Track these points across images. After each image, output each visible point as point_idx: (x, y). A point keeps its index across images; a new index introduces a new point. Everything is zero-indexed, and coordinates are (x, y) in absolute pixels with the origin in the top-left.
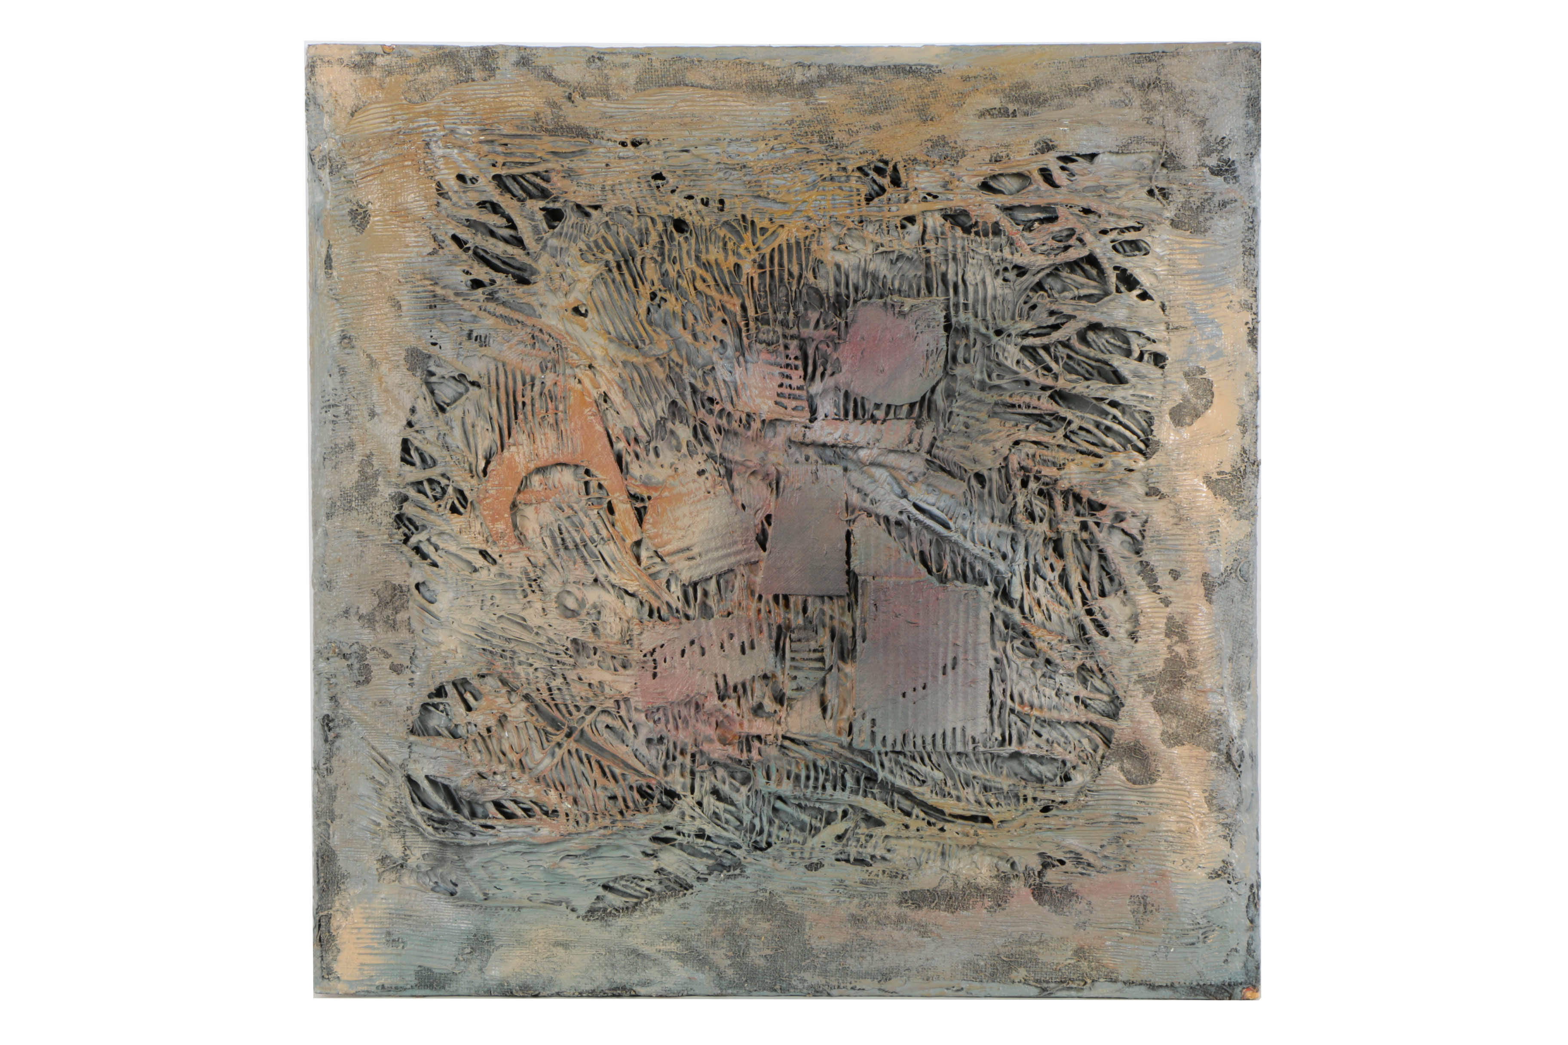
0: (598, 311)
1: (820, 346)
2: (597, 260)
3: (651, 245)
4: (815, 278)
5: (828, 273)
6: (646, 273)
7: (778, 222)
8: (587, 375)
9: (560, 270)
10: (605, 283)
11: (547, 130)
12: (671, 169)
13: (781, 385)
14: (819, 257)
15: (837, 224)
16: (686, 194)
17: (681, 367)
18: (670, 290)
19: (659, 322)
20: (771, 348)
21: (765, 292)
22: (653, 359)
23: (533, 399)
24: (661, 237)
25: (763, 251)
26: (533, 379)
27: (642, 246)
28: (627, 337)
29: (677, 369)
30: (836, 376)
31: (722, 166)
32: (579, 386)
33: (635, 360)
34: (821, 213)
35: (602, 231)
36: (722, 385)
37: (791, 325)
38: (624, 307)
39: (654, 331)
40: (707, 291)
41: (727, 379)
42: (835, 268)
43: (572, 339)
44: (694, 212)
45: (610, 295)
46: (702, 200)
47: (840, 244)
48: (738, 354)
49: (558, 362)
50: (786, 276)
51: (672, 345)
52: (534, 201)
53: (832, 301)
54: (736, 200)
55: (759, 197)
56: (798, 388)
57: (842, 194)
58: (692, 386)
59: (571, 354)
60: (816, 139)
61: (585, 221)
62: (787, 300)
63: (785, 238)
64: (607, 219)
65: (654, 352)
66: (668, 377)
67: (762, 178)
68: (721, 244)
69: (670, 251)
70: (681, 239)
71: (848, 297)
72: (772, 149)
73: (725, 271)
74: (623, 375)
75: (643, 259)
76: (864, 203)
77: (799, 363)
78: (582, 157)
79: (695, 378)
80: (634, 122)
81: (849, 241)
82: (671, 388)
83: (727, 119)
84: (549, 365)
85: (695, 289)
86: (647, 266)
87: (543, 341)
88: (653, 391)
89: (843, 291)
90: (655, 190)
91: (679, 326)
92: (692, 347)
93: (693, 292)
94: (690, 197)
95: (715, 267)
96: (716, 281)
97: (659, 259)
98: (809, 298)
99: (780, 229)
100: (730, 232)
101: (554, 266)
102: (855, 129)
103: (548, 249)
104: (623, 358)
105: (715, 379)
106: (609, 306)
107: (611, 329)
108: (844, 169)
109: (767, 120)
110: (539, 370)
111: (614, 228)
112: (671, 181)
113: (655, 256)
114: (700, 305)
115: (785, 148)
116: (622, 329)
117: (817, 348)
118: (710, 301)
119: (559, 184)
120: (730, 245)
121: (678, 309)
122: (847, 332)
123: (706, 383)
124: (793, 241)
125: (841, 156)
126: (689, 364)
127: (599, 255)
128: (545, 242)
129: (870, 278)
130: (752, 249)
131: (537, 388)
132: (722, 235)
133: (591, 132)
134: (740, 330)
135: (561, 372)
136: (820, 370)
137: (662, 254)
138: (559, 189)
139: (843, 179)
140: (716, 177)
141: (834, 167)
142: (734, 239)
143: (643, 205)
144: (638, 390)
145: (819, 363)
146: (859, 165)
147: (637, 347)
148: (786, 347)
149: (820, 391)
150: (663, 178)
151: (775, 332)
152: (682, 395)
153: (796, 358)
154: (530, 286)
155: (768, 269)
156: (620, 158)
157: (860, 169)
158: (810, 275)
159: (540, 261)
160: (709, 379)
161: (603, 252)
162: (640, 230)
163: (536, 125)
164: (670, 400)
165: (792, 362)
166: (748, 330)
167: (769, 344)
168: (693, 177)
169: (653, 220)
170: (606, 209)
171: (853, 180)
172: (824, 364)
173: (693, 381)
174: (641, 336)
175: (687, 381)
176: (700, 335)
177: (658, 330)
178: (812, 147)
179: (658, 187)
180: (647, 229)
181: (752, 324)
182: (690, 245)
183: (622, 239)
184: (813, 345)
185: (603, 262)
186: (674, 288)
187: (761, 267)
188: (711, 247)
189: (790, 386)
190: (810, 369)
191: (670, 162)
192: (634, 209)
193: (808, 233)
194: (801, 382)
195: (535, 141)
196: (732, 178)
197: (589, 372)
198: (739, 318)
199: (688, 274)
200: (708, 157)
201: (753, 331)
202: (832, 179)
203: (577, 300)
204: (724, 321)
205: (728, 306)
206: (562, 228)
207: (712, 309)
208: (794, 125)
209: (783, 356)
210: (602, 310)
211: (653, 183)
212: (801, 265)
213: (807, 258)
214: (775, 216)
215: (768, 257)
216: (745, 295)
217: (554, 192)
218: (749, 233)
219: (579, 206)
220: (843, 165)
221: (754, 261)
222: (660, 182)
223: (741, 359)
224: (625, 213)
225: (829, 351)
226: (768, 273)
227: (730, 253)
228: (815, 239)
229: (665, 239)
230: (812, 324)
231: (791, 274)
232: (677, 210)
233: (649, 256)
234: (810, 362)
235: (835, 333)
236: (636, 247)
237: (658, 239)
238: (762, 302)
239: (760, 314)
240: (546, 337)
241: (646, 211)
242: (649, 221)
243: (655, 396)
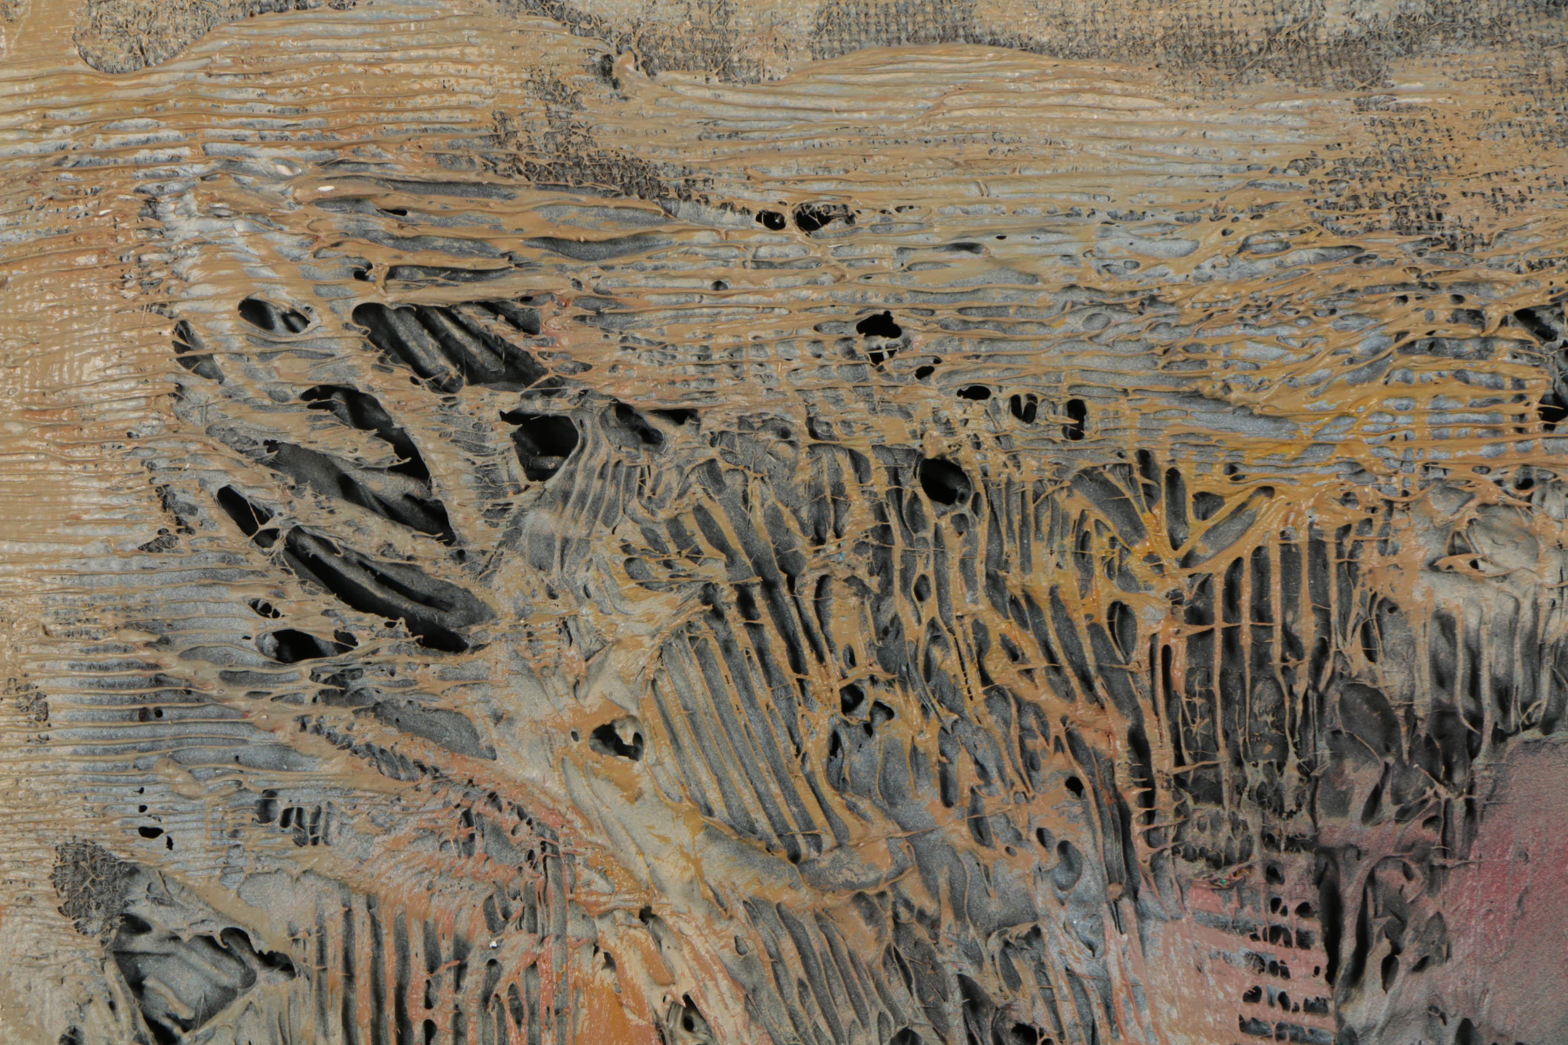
0: (675, 739)
1: (1381, 875)
2: (676, 581)
3: (848, 542)
4: (1371, 656)
5: (1411, 643)
6: (832, 625)
7: (1255, 476)
8: (635, 943)
9: (560, 608)
10: (701, 653)
11: (530, 171)
12: (920, 301)
13: (1253, 996)
14: (1384, 591)
15: (1447, 489)
16: (965, 381)
17: (934, 924)
18: (905, 681)
19: (864, 778)
20: (1224, 875)
21: (1209, 696)
22: (846, 897)
23: (458, 1014)
24: (882, 515)
25: (1203, 569)
26: (461, 951)
27: (819, 540)
28: (763, 823)
29: (921, 932)
30: (1434, 972)
31: (1081, 297)
32: (607, 976)
33: (786, 897)
34: (1396, 453)
35: (698, 489)
36: (1062, 986)
37: (1289, 804)
38: (757, 729)
39: (852, 808)
40: (1023, 687)
41: (1079, 969)
42: (1434, 628)
43: (589, 826)
44: (987, 440)
45: (715, 692)
46: (1015, 400)
47: (1453, 551)
48: (1116, 890)
49: (543, 897)
50: (1276, 649)
51: (905, 855)
52: (484, 391)
53: (1423, 730)
54: (1124, 405)
55: (1196, 396)
56: (1310, 1007)
57: (1468, 393)
58: (968, 988)
59: (586, 874)
60: (1386, 218)
61: (643, 458)
62: (1278, 725)
63: (1276, 527)
64: (713, 452)
65: (847, 875)
66: (892, 955)
67: (1209, 336)
68: (1070, 541)
69: (908, 558)
70: (945, 523)
71: (1476, 720)
72: (1244, 247)
73: (1082, 625)
74: (749, 944)
75: (822, 582)
76: (1535, 424)
77: (1314, 926)
78: (642, 258)
79: (978, 961)
80: (805, 151)
81: (1482, 544)
82: (898, 990)
83: (1101, 149)
84: (516, 906)
85: (985, 679)
86: (833, 605)
87: (497, 831)
88: (842, 998)
89: (1461, 701)
90: (868, 368)
91: (930, 793)
92: (968, 862)
93: (978, 690)
94: (977, 393)
95: (1048, 613)
96: (1051, 656)
97: (873, 583)
98: (1349, 721)
99: (1263, 502)
100: (1100, 505)
101: (542, 596)
102: (1512, 190)
103: (524, 541)
104: (752, 891)
105: (1041, 968)
106: (709, 725)
107: (714, 797)
108: (1476, 316)
109: (1230, 154)
110: (481, 922)
111: (734, 482)
112: (918, 339)
113: (862, 573)
114: (998, 732)
115: (1287, 247)
116: (748, 798)
117: (1371, 879)
118: (1031, 721)
119: (565, 342)
120: (1098, 546)
121: (928, 740)
122: (1471, 834)
123: (1013, 980)
124: (1301, 538)
125: (1468, 274)
126: (959, 915)
127: (684, 565)
128: (516, 522)
129: (1548, 662)
130: (1169, 558)
131: (473, 980)
132: (1075, 515)
133: (671, 180)
134: (1125, 816)
135: (552, 928)
136: (1380, 949)
137: (883, 568)
138: (566, 354)
139: (1469, 347)
140: (1059, 330)
141: (1443, 307)
142: (1113, 526)
143: (828, 413)
144: (794, 992)
145: (1376, 927)
146: (1523, 304)
147: (795, 857)
148: (1273, 874)
149: (1381, 1020)
150: (894, 331)
151: (1236, 825)
152: (934, 1013)
153: (1304, 910)
154: (464, 658)
155: (1219, 624)
156: (759, 264)
157: (1526, 316)
158: (1354, 647)
159: (497, 581)
160: (1022, 965)
161: (696, 556)
162: (816, 491)
163: (496, 151)
164: (895, 1030)
165: (1290, 921)
166: (1150, 817)
167: (1216, 863)
168: (988, 331)
169: (856, 458)
170: (711, 423)
171: (1503, 349)
172: (1394, 933)
173: (970, 971)
174: (808, 824)
175: (950, 971)
176: (995, 825)
177: (864, 805)
178: (1372, 244)
179: (877, 358)
180: (838, 489)
181: (1163, 797)
182: (971, 541)
183: (758, 517)
184: (1361, 871)
185: (696, 588)
186: (918, 674)
187: (1197, 616)
188: (1038, 550)
189: (1283, 999)
190: (1348, 946)
191: (917, 279)
192: (798, 424)
193: (1353, 514)
194: (1319, 988)
195: (494, 203)
196: (1110, 334)
197: (641, 934)
198: (1122, 777)
199: (964, 632)
200: (1041, 267)
201: (1166, 820)
202: (1434, 346)
203: (609, 702)
204: (1074, 785)
205: (1089, 737)
206: (571, 476)
207: (1036, 744)
208: (1317, 174)
209: (1263, 901)
210: (686, 739)
211: (862, 345)
212: (1324, 614)
213: (1345, 594)
214: (1248, 457)
215: (1218, 586)
216: (1144, 703)
217: (548, 363)
218: (1161, 510)
219: (624, 411)
220: (1472, 302)
221: (1176, 598)
222: (882, 342)
223: (1126, 905)
224: (769, 436)
225: (1411, 890)
226: (1218, 637)
227: (1098, 569)
228: (1373, 534)
229: (893, 521)
230: (1358, 804)
231: (1291, 642)
232: (935, 432)
233: (842, 573)
234: (1349, 923)
235: (1432, 834)
236: (802, 544)
237: (871, 522)
238: (1198, 727)
239: (1190, 766)
240: (510, 819)
241: (837, 431)
242: (845, 463)
243: (846, 1014)
